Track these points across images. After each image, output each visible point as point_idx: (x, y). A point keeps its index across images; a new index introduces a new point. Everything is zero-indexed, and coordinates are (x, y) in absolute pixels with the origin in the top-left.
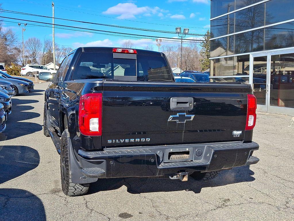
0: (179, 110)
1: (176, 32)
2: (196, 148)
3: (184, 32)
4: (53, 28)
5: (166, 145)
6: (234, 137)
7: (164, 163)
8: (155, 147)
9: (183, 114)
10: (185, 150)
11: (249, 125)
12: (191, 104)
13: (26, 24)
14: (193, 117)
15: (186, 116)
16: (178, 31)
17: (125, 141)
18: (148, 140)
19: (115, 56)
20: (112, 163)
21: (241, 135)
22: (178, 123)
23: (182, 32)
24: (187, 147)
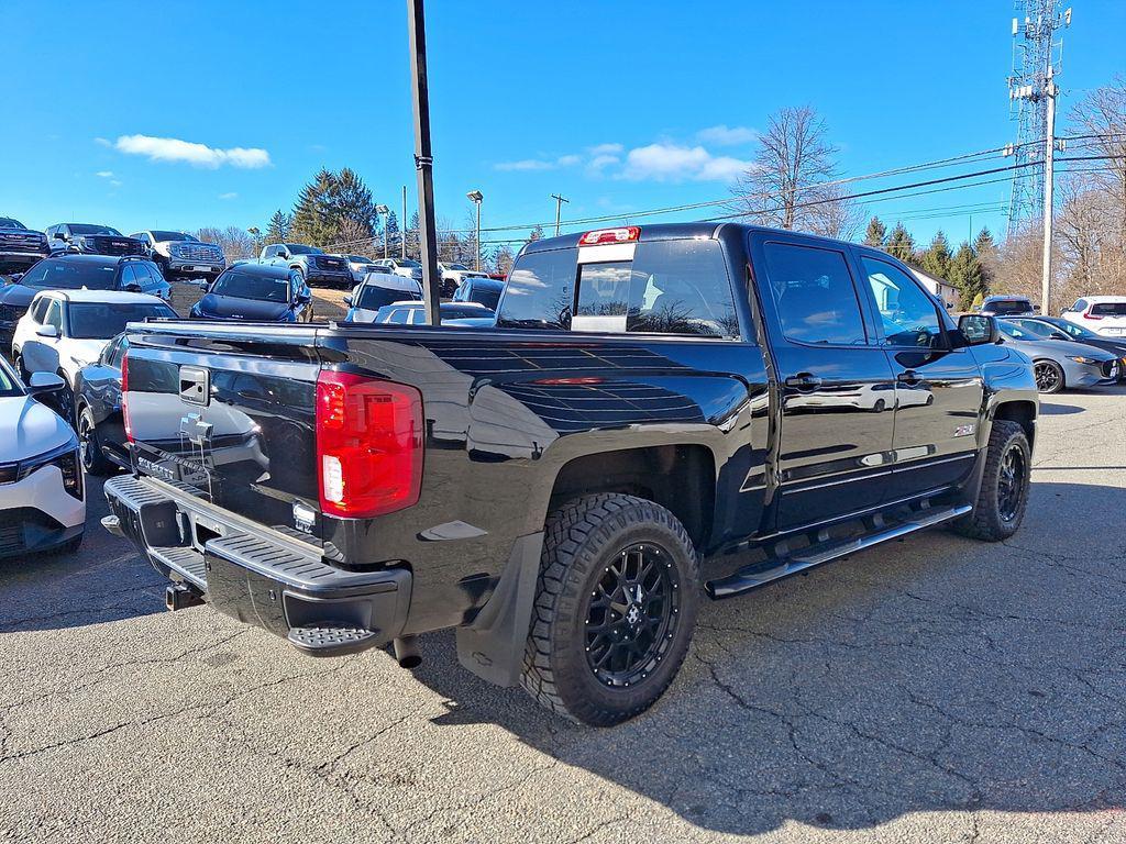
6: (297, 525)
15: (198, 423)
24: (216, 521)
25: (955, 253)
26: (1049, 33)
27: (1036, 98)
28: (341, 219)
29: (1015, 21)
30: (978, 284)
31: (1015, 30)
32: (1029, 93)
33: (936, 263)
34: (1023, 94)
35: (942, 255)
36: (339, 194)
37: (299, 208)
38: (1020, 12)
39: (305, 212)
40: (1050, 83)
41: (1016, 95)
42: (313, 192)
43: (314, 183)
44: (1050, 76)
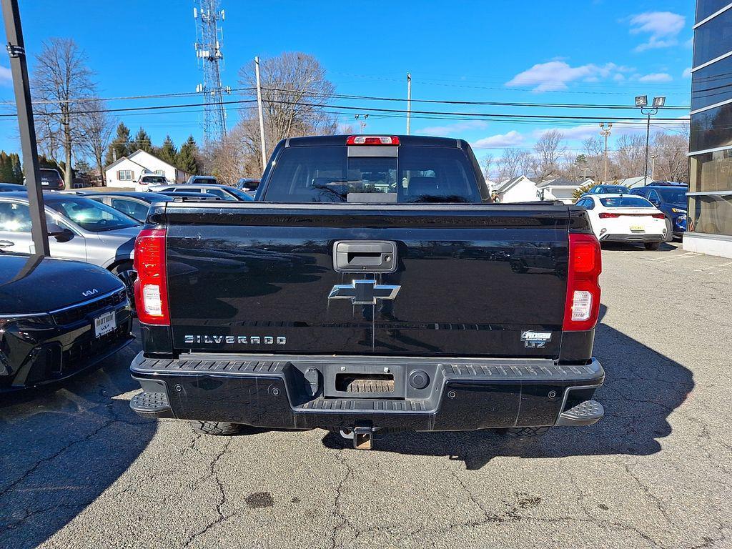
0: (357, 271)
1: (636, 106)
2: (410, 367)
3: (654, 104)
4: (408, 119)
5: (334, 356)
6: (527, 345)
7: (326, 397)
8: (300, 358)
9: (370, 282)
10: (381, 369)
11: (575, 318)
12: (388, 259)
13: (367, 116)
14: (396, 289)
15: (375, 287)
16: (642, 102)
17: (224, 339)
18: (282, 340)
19: (352, 152)
20: (179, 388)
21: (547, 343)
22: (356, 305)
23: (650, 103)
24: (385, 365)
25: (179, 150)
26: (214, 22)
27: (211, 59)
29: (195, 9)
30: (195, 170)
31: (195, 16)
32: (208, 55)
33: (168, 155)
34: (204, 55)
35: (171, 150)
38: (197, 5)
40: (218, 51)
41: (201, 56)
44: (218, 47)
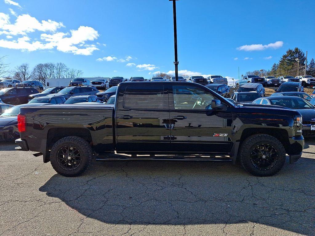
28: (294, 63)
36: (293, 56)
37: (280, 62)
39: (282, 62)
42: (285, 56)
43: (286, 54)
